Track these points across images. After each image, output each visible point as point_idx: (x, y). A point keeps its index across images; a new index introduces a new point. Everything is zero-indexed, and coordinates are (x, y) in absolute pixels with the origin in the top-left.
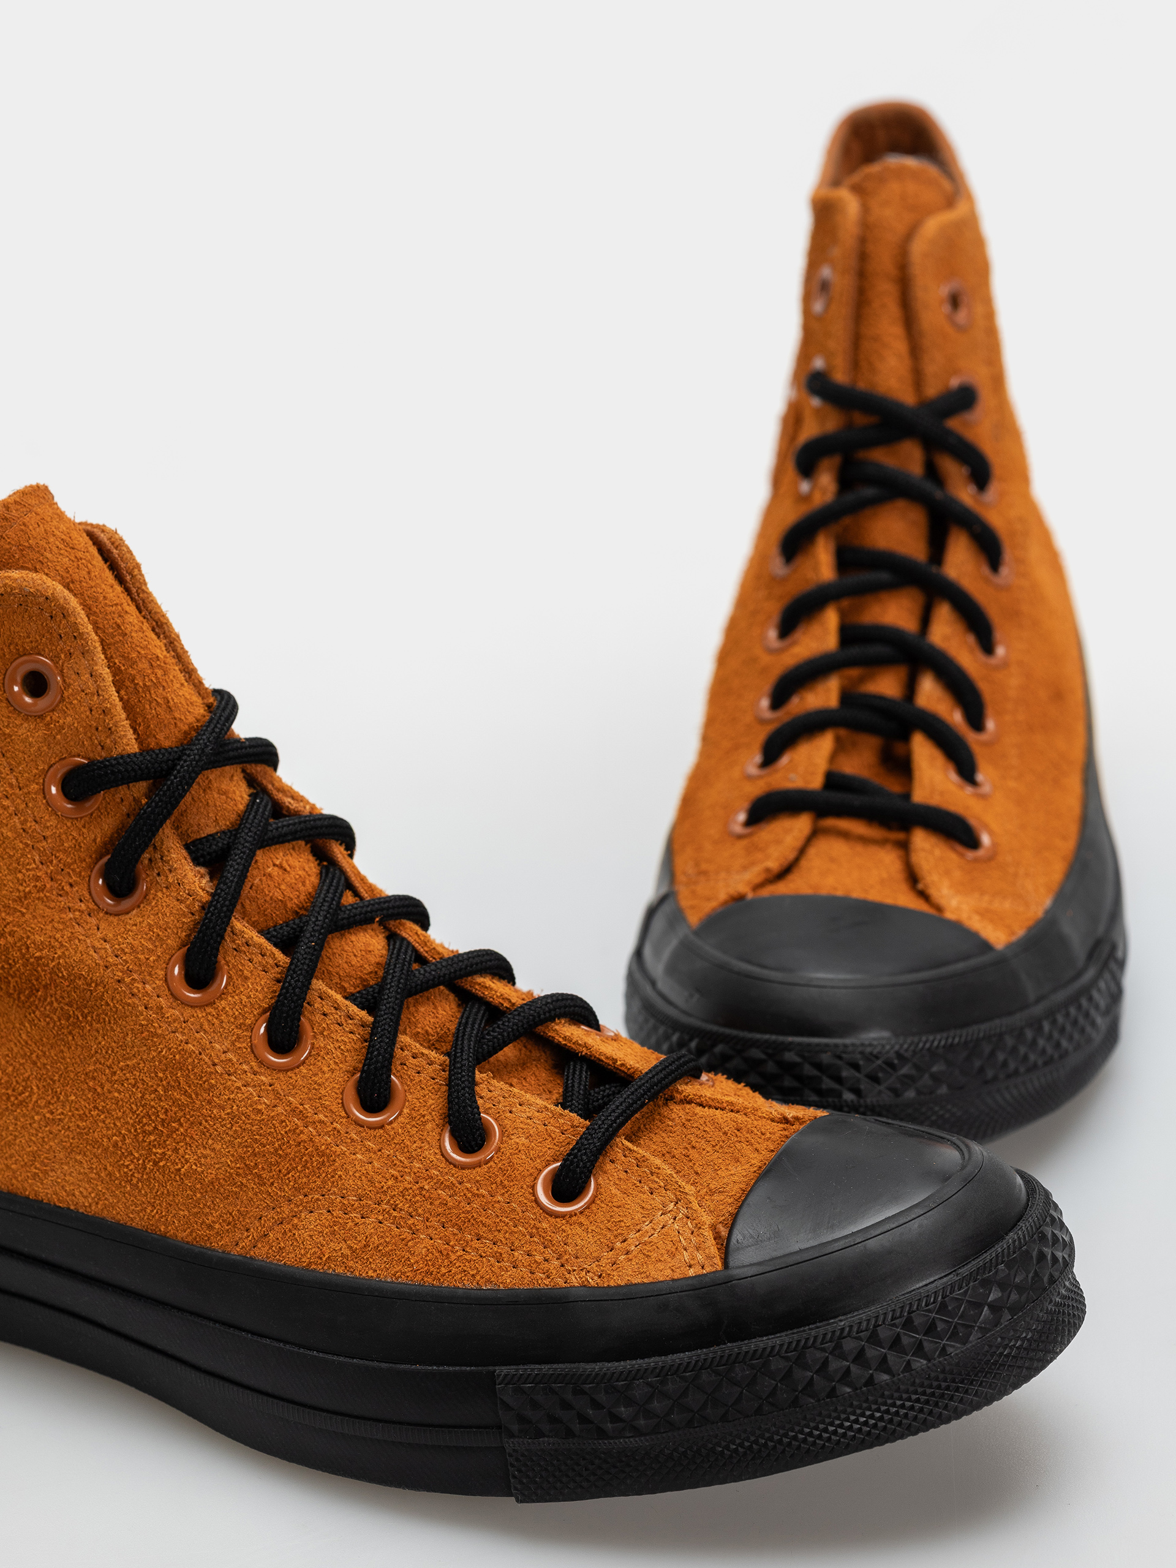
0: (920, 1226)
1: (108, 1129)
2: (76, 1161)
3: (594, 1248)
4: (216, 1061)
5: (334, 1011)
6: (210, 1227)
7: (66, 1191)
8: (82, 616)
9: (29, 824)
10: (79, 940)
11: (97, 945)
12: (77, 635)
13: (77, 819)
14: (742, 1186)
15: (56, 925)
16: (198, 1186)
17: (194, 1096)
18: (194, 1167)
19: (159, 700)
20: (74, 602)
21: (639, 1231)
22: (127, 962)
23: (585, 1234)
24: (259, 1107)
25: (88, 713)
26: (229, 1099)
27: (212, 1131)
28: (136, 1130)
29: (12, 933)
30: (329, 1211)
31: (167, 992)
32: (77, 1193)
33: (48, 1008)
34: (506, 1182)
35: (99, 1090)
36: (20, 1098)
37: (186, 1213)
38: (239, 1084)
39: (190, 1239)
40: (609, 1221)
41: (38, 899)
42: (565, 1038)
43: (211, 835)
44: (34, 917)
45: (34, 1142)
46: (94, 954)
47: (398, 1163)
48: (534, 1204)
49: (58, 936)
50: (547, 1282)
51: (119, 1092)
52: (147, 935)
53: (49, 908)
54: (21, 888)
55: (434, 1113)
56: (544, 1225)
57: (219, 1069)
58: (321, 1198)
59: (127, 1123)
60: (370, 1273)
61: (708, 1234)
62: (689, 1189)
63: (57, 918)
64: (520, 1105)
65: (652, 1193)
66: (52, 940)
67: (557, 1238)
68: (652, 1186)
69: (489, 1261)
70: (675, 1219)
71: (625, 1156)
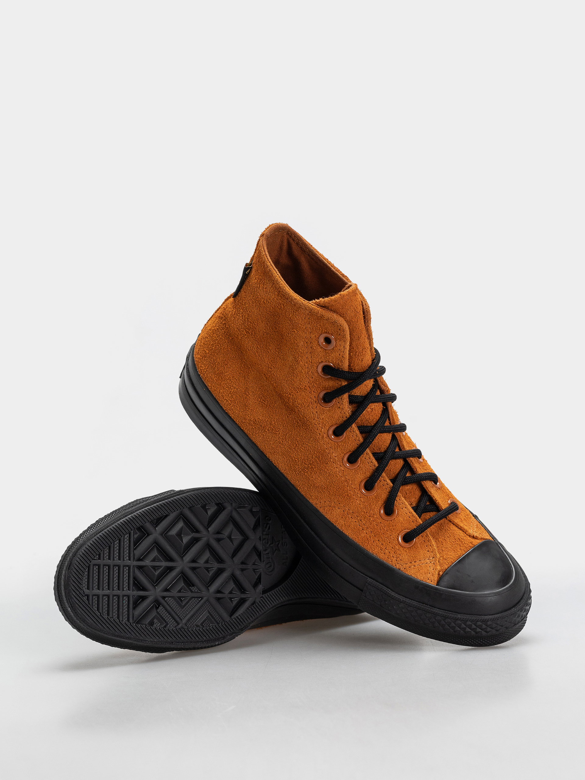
0: (491, 599)
1: (296, 456)
2: (283, 457)
3: (407, 560)
4: (332, 458)
5: (368, 459)
6: (311, 496)
7: (277, 462)
8: (348, 333)
9: (310, 372)
10: (310, 408)
11: (314, 413)
12: (344, 336)
13: (323, 377)
14: (452, 560)
15: (305, 400)
16: (313, 485)
17: (322, 463)
18: (314, 480)
19: (360, 359)
20: (347, 329)
21: (420, 561)
22: (320, 421)
23: (406, 555)
24: (338, 475)
25: (338, 355)
26: (331, 469)
27: (322, 474)
28: (303, 461)
29: (293, 395)
30: (343, 511)
31: (327, 433)
32: (280, 465)
33: (294, 417)
34: (392, 530)
35: (298, 445)
36: (276, 432)
37: (307, 489)
38: (335, 466)
39: (304, 495)
40: (414, 555)
41: (304, 391)
42: (426, 487)
43: (357, 396)
44: (301, 395)
45: (274, 445)
46: (312, 414)
47: (367, 508)
48: (396, 539)
49: (305, 404)
50: (391, 563)
51: (303, 449)
52: (328, 417)
53: (306, 395)
54: (300, 386)
55: (382, 499)
56: (397, 547)
57: (332, 460)
58: (343, 506)
59: (301, 458)
60: (347, 534)
61: (437, 573)
62: (438, 555)
63: (306, 398)
64: (406, 508)
65: (428, 551)
66: (303, 404)
67: (398, 552)
68: (429, 550)
69: (379, 548)
70: (431, 562)
71: (426, 536)
